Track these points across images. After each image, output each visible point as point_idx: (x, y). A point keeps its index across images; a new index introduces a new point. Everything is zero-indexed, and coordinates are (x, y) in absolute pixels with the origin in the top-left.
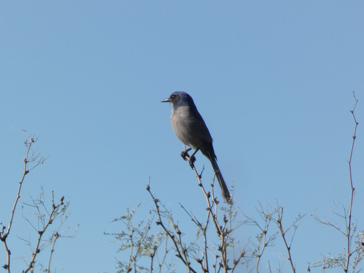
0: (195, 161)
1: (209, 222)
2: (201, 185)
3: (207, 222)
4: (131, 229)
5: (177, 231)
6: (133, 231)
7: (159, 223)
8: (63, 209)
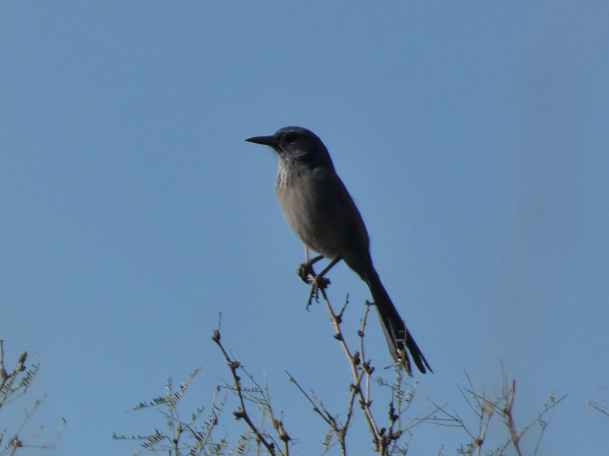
0: (328, 285)
1: (352, 416)
2: (339, 337)
3: (349, 416)
4: (177, 425)
5: (281, 433)
6: (181, 431)
7: (241, 415)
8: (26, 380)
